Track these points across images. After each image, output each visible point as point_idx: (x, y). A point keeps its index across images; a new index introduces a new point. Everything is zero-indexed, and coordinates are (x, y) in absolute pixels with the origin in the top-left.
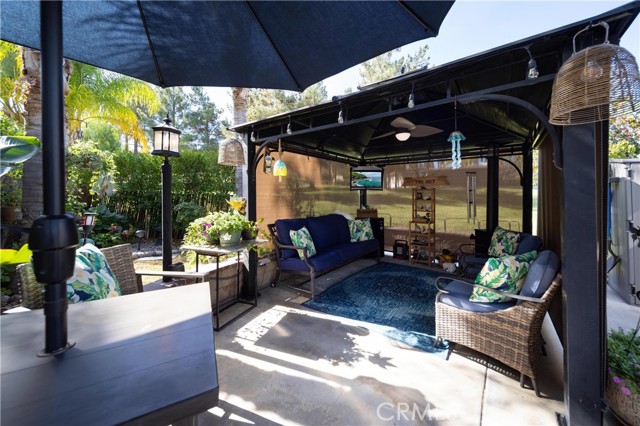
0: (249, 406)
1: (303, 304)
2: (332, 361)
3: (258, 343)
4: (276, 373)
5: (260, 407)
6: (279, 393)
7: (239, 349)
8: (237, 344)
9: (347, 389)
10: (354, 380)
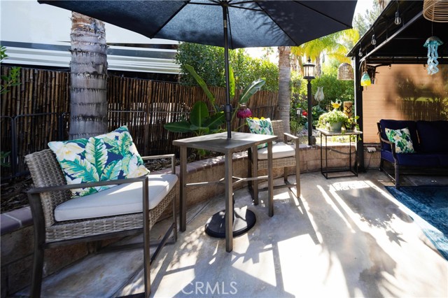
0: (307, 208)
1: (386, 187)
2: (363, 218)
3: (337, 192)
4: (330, 206)
5: (310, 211)
6: (322, 212)
7: (327, 190)
8: (329, 187)
9: (353, 231)
10: (362, 232)
